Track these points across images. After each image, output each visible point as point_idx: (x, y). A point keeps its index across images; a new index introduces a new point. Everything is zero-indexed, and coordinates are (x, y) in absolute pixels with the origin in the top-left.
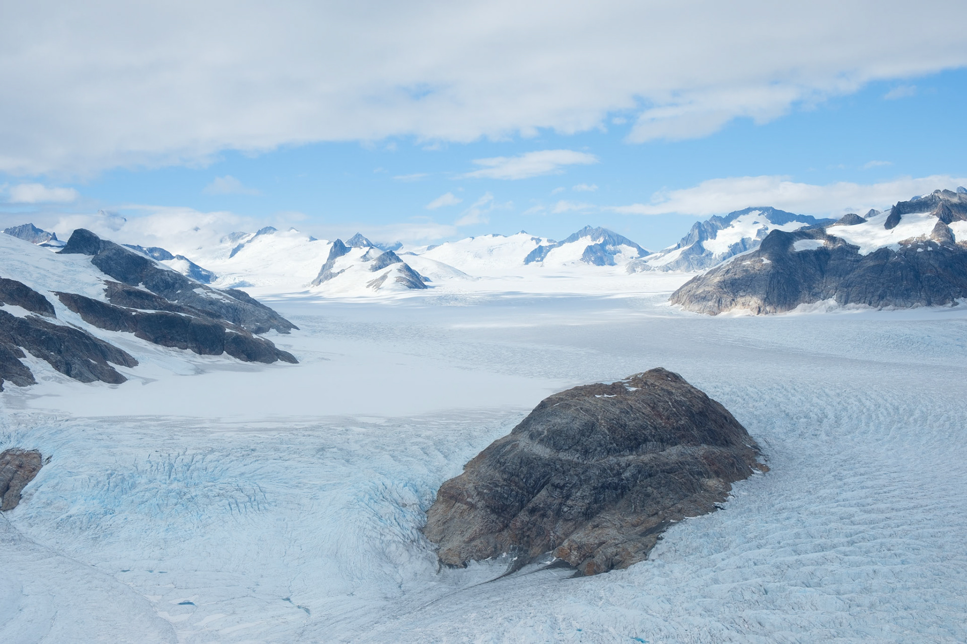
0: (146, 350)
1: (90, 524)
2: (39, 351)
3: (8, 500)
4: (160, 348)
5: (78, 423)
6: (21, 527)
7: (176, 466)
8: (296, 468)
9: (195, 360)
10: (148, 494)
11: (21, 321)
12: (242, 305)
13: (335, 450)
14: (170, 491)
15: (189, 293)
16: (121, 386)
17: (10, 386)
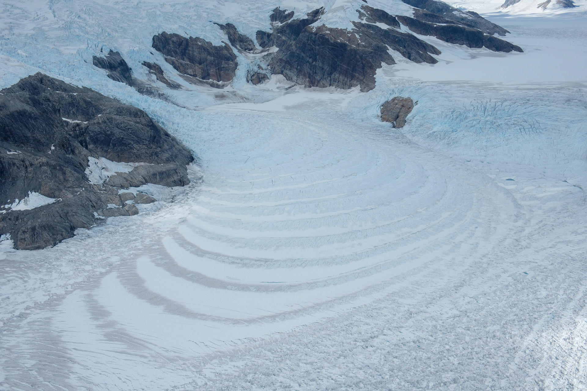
0: (443, 46)
1: (445, 136)
2: (395, 47)
3: (399, 123)
4: (449, 44)
5: (428, 84)
6: (409, 136)
7: (487, 108)
8: (555, 111)
9: (468, 50)
10: (475, 122)
11: (385, 31)
12: (479, 20)
13: (576, 101)
14: (487, 121)
15: (450, 14)
16: (435, 65)
17: (384, 65)
